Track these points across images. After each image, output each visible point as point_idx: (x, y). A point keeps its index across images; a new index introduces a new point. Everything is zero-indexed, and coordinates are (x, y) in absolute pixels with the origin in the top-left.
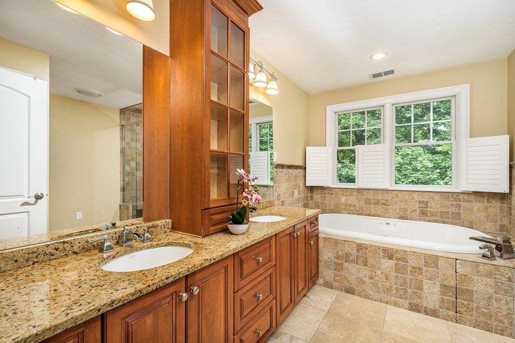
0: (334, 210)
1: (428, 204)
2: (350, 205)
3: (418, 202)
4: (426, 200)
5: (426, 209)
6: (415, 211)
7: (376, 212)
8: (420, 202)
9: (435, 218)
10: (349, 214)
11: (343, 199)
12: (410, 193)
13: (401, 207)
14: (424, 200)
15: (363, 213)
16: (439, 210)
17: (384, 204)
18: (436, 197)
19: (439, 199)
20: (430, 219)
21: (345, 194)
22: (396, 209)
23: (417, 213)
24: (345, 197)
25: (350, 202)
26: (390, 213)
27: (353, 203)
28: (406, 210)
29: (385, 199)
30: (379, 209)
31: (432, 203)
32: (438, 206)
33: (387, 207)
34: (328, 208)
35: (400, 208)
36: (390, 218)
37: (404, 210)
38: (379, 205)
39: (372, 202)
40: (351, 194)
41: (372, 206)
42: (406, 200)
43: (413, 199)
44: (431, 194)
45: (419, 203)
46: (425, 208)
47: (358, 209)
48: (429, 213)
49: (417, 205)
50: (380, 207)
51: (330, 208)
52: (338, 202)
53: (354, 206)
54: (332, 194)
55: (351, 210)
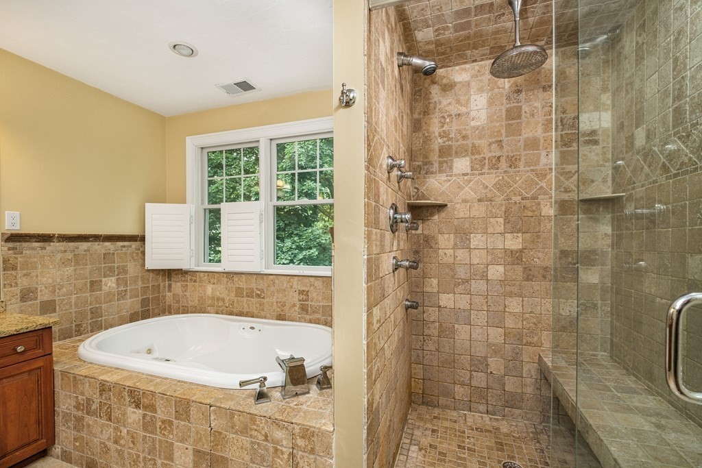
0: (198, 307)
1: (309, 294)
2: (218, 299)
3: (297, 292)
4: (306, 289)
5: (307, 303)
6: (294, 305)
7: (249, 308)
8: (301, 292)
9: (317, 316)
10: (217, 313)
11: (209, 289)
12: (288, 278)
13: (279, 300)
14: (304, 289)
15: (235, 310)
16: (321, 304)
17: (258, 296)
18: (318, 283)
19: (321, 287)
20: (311, 317)
21: (212, 281)
22: (273, 303)
23: (296, 308)
24: (212, 286)
25: (218, 294)
26: (265, 310)
27: (222, 296)
28: (284, 305)
29: (260, 287)
30: (253, 304)
31: (313, 295)
32: (320, 298)
33: (262, 300)
34: (191, 303)
35: (277, 302)
36: (265, 318)
37: (282, 305)
38: (252, 297)
39: (245, 293)
40: (219, 281)
41: (245, 299)
42: (285, 290)
43: (292, 287)
44: (312, 280)
45: (299, 293)
46: (306, 301)
47: (227, 305)
48: (310, 309)
49: (296, 295)
50: (254, 300)
51: (193, 304)
52: (203, 295)
53: (223, 300)
54: (195, 281)
55: (220, 307)
